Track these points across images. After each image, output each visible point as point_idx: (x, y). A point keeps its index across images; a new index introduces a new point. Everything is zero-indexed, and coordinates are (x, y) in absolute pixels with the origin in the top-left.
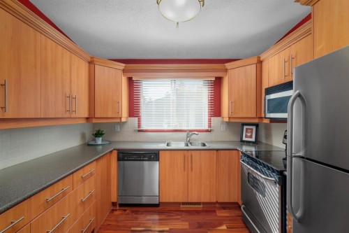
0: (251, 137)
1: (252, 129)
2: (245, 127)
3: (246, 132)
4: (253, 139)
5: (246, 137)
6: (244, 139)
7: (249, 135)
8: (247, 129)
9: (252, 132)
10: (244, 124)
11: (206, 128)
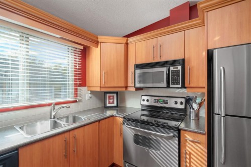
0: (113, 103)
1: (113, 96)
2: (108, 95)
3: (109, 99)
4: (115, 104)
5: (109, 103)
6: (108, 105)
7: (111, 101)
8: (109, 97)
9: (113, 99)
10: (106, 93)
11: (73, 99)
